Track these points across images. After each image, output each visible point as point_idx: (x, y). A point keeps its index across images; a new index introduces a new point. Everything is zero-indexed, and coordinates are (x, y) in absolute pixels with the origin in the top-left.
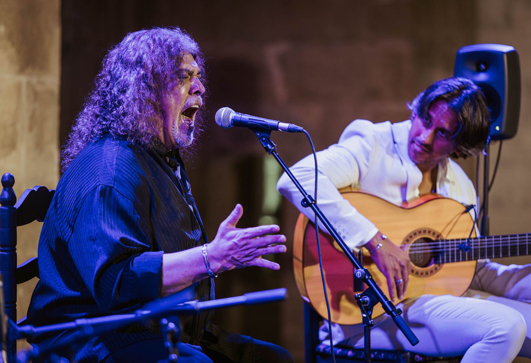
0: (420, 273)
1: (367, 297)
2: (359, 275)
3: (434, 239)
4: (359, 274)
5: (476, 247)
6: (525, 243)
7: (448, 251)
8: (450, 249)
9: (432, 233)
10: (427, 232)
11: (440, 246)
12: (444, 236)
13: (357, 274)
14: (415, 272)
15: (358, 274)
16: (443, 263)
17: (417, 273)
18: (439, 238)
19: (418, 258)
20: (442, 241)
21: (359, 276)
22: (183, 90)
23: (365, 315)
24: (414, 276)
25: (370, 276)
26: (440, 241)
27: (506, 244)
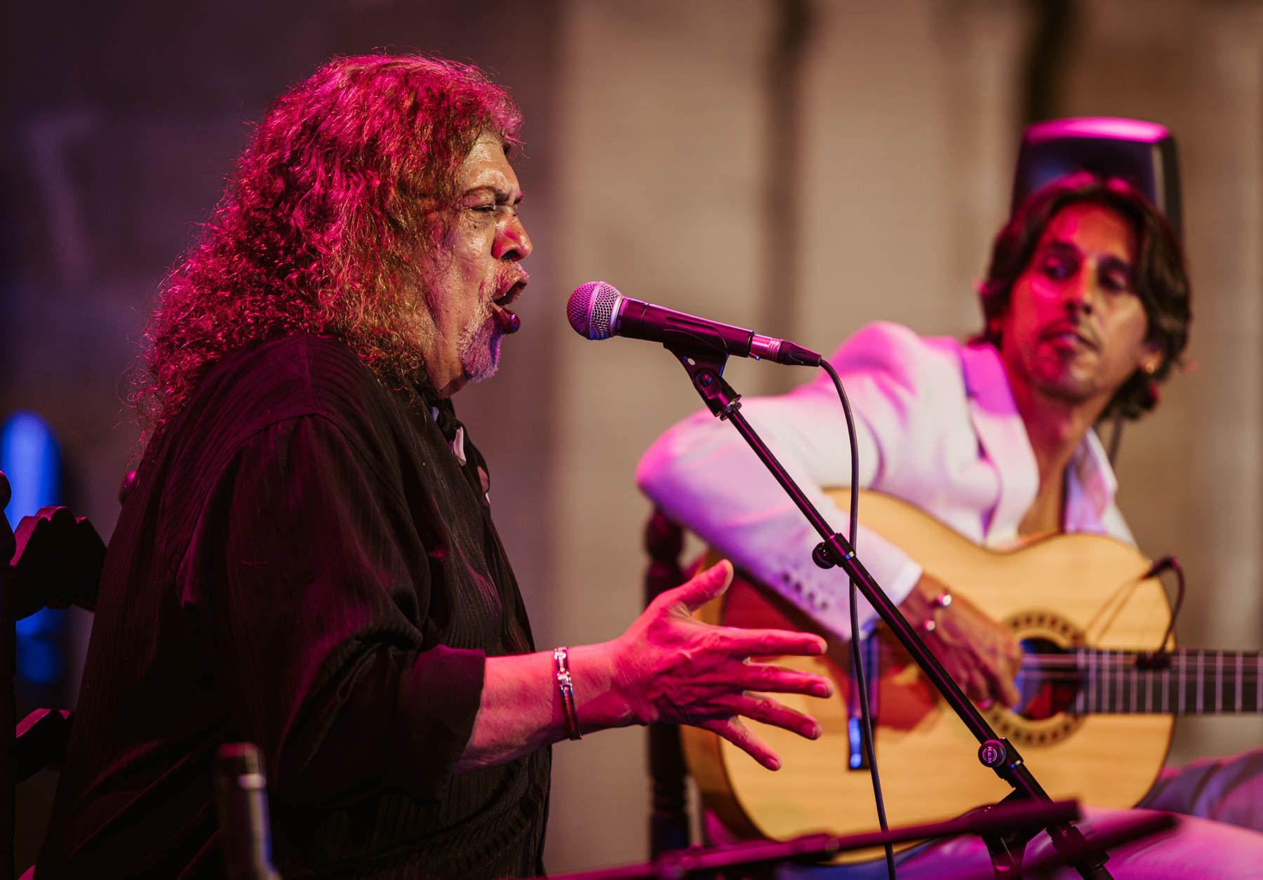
2: (992, 756)
3: (1064, 641)
4: (991, 752)
7: (1102, 682)
9: (1059, 626)
10: (1047, 621)
11: (1080, 666)
12: (1092, 639)
15: (989, 754)
16: (1086, 712)
17: (1017, 735)
18: (1079, 643)
20: (1087, 650)
21: (989, 758)
22: (479, 244)
25: (1018, 760)
26: (1081, 649)
27: (1252, 676)
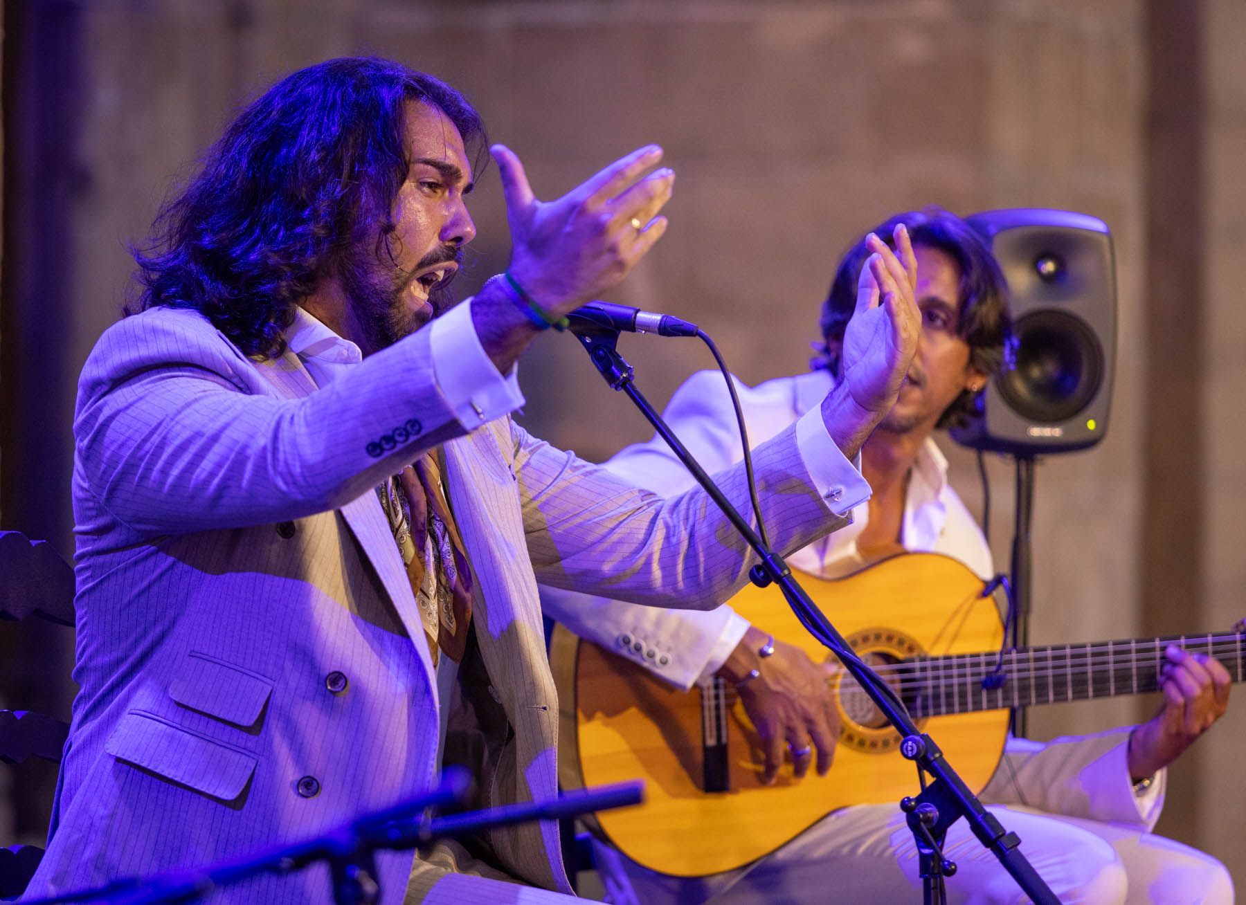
0: (868, 743)
1: (932, 805)
2: (912, 750)
3: (900, 655)
4: (911, 746)
5: (1025, 674)
6: (1128, 665)
7: (951, 686)
8: (955, 681)
9: (896, 640)
10: (884, 638)
11: (918, 674)
12: (928, 647)
13: (907, 749)
14: (856, 740)
15: (909, 748)
16: (926, 715)
17: (862, 743)
18: (915, 655)
19: (862, 709)
20: (923, 659)
21: (910, 752)
23: (926, 851)
24: (854, 749)
25: (937, 753)
26: (917, 660)
27: (1080, 668)
